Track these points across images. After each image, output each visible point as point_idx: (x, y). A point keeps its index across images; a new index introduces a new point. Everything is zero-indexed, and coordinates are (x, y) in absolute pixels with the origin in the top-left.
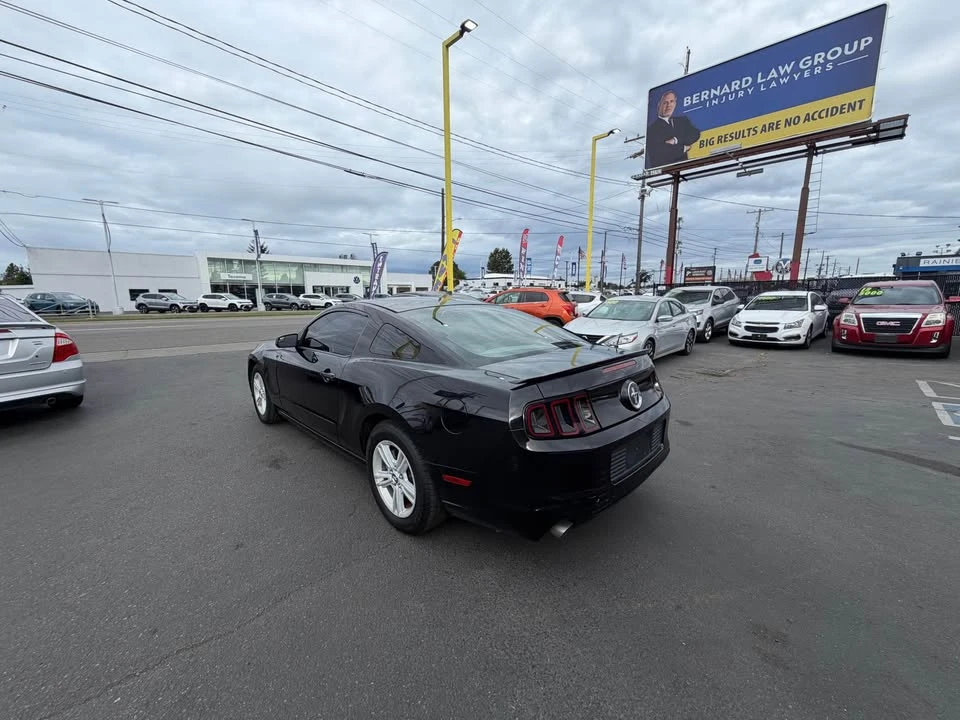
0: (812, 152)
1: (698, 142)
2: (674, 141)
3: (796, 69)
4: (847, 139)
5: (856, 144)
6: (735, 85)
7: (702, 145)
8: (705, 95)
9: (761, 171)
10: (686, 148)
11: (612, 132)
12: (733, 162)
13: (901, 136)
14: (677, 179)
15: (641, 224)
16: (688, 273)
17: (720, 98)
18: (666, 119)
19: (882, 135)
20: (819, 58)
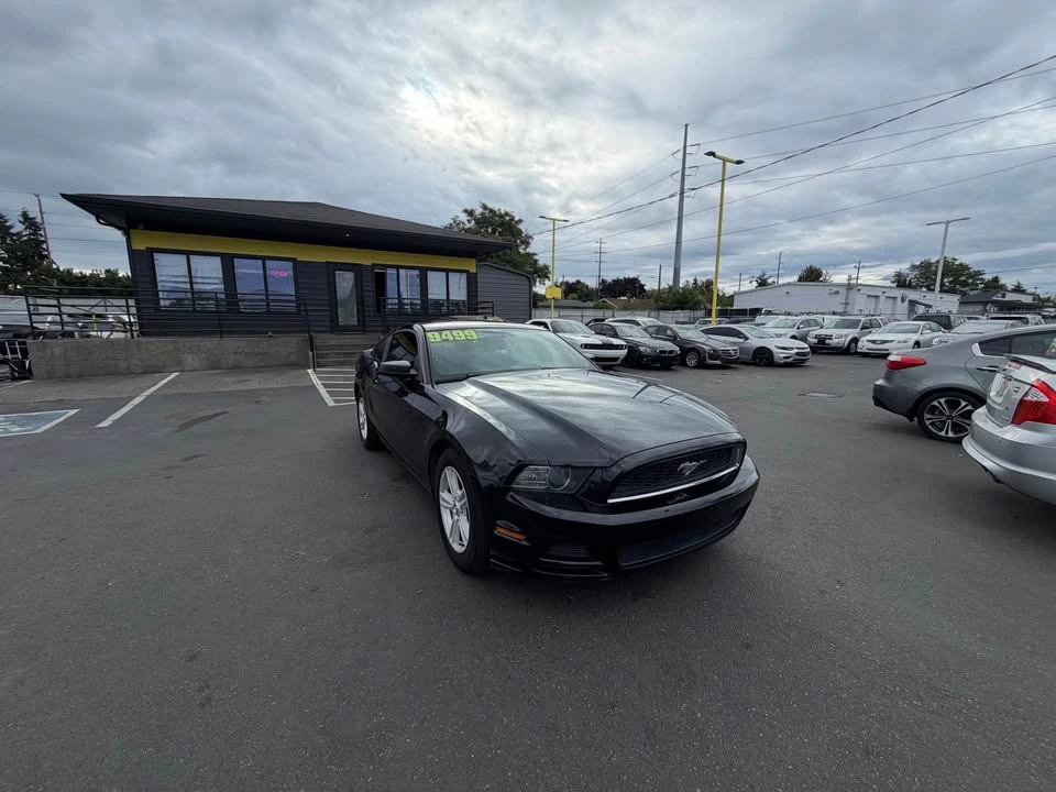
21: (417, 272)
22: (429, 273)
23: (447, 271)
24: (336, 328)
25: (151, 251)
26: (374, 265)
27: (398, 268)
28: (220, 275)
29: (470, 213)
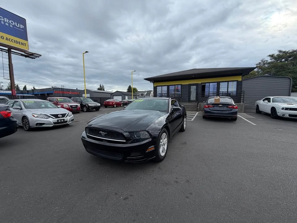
0: (10, 50)
5: (22, 55)
19: (31, 56)
21: (216, 83)
22: (220, 83)
23: (228, 82)
24: (190, 101)
25: (157, 86)
26: (202, 83)
27: (209, 83)
28: (167, 90)
29: (272, 56)
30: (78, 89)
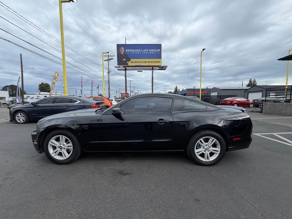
0: (153, 69)
1: (130, 62)
2: (124, 60)
3: (148, 51)
4: (158, 68)
5: (159, 69)
6: (137, 50)
7: (131, 62)
8: (131, 50)
9: (142, 71)
10: (128, 62)
11: (108, 52)
12: (138, 68)
13: (165, 70)
14: (126, 70)
15: (109, 80)
16: (122, 94)
17: (134, 52)
18: (122, 53)
19: (163, 69)
20: (152, 50)
30: (208, 88)
